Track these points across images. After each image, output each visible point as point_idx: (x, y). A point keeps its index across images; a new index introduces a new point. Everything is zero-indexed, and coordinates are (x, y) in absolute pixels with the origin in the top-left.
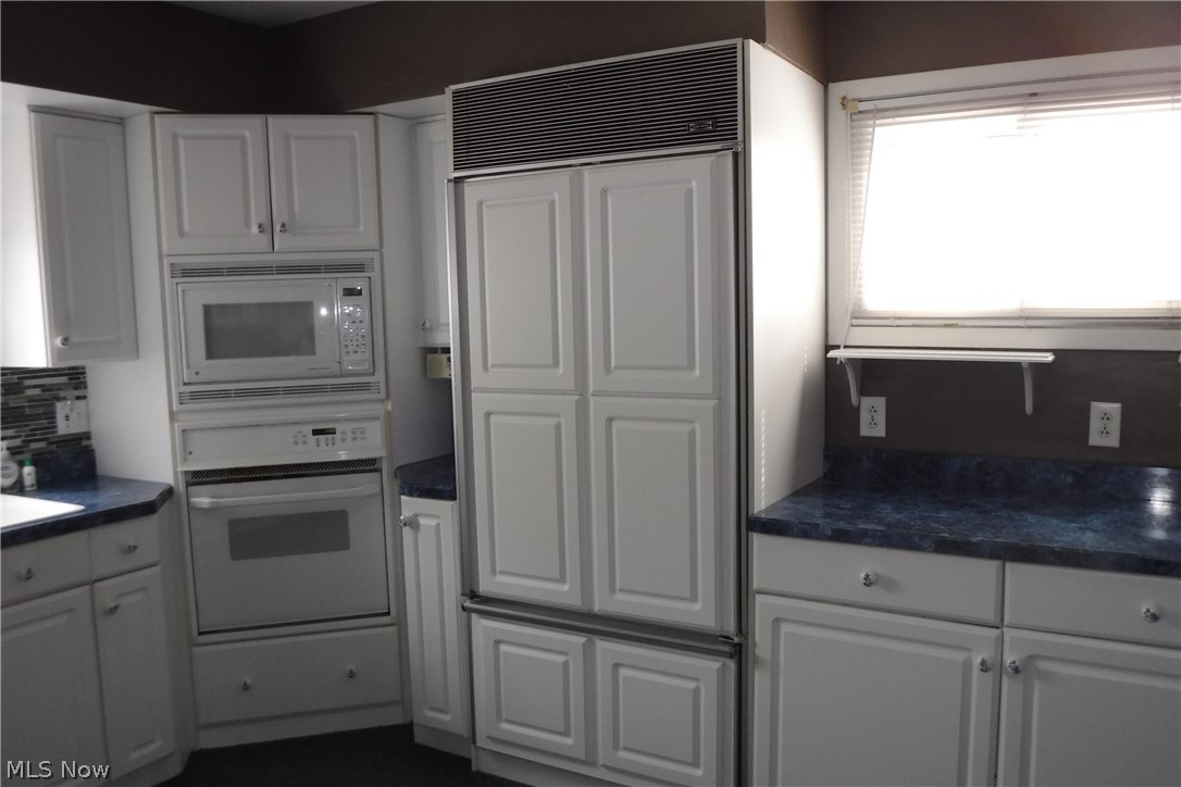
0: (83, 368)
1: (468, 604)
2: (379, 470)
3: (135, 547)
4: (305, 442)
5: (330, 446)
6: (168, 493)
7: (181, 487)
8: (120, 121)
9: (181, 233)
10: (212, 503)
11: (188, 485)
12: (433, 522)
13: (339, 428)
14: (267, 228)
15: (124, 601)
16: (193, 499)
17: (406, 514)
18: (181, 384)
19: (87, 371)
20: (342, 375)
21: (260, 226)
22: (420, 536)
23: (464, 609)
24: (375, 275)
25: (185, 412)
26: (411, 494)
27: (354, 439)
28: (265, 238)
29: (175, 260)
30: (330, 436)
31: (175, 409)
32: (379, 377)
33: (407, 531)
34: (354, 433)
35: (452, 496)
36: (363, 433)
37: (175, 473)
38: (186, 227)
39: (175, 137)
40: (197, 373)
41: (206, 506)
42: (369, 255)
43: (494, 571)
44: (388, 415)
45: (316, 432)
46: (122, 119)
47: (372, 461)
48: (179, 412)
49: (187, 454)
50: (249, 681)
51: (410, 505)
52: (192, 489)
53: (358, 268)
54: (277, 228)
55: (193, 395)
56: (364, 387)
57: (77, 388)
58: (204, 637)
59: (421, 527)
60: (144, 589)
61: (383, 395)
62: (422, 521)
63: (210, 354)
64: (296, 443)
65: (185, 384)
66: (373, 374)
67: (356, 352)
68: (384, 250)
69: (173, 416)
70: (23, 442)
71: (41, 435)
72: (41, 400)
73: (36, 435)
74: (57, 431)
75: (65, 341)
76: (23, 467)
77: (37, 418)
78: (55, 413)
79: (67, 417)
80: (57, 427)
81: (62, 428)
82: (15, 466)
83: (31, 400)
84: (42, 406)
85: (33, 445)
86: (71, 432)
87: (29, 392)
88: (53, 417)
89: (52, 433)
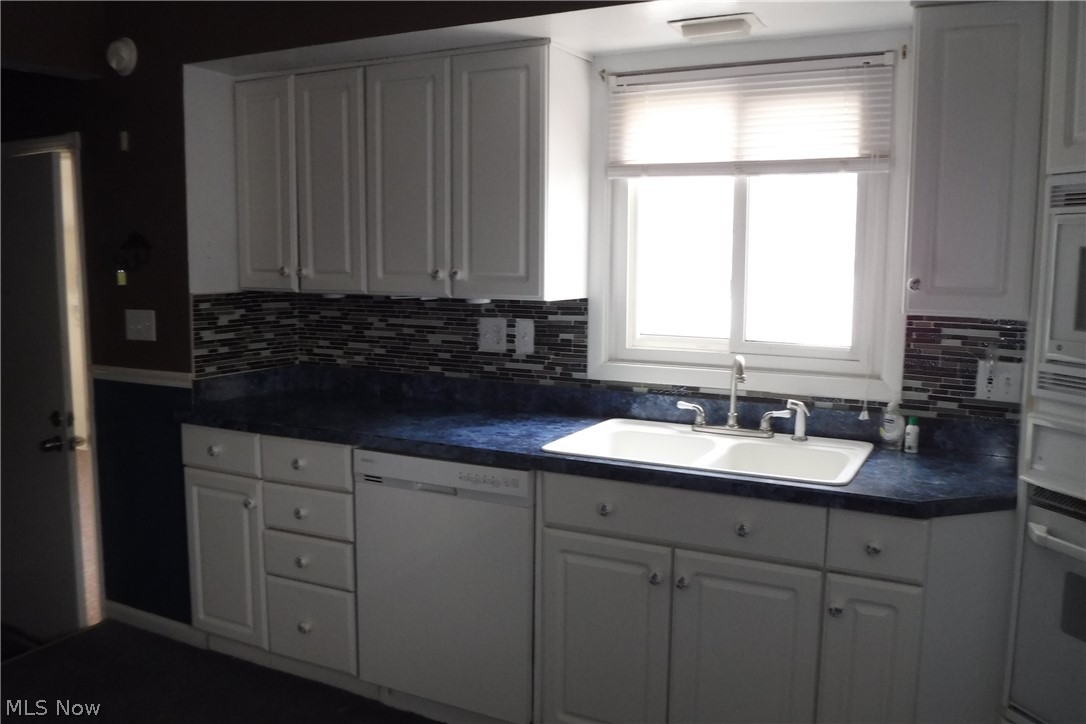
0: (1024, 324)
7: (1021, 502)
9: (1069, 141)
11: (1031, 502)
16: (1031, 524)
18: (1043, 359)
19: (1029, 328)
25: (1043, 400)
29: (1057, 181)
31: (1033, 393)
38: (1076, 133)
41: (1035, 539)
48: (1037, 398)
52: (1033, 510)
57: (1010, 347)
63: (1079, 322)
65: (1048, 361)
70: (930, 397)
71: (953, 393)
72: (959, 354)
73: (946, 393)
74: (973, 395)
75: (916, 283)
76: (907, 424)
77: (951, 373)
78: (976, 372)
79: (990, 382)
80: (974, 389)
81: (982, 392)
82: (901, 421)
83: (947, 351)
84: (960, 361)
85: (941, 404)
86: (992, 399)
87: (946, 343)
88: (972, 376)
89: (967, 395)
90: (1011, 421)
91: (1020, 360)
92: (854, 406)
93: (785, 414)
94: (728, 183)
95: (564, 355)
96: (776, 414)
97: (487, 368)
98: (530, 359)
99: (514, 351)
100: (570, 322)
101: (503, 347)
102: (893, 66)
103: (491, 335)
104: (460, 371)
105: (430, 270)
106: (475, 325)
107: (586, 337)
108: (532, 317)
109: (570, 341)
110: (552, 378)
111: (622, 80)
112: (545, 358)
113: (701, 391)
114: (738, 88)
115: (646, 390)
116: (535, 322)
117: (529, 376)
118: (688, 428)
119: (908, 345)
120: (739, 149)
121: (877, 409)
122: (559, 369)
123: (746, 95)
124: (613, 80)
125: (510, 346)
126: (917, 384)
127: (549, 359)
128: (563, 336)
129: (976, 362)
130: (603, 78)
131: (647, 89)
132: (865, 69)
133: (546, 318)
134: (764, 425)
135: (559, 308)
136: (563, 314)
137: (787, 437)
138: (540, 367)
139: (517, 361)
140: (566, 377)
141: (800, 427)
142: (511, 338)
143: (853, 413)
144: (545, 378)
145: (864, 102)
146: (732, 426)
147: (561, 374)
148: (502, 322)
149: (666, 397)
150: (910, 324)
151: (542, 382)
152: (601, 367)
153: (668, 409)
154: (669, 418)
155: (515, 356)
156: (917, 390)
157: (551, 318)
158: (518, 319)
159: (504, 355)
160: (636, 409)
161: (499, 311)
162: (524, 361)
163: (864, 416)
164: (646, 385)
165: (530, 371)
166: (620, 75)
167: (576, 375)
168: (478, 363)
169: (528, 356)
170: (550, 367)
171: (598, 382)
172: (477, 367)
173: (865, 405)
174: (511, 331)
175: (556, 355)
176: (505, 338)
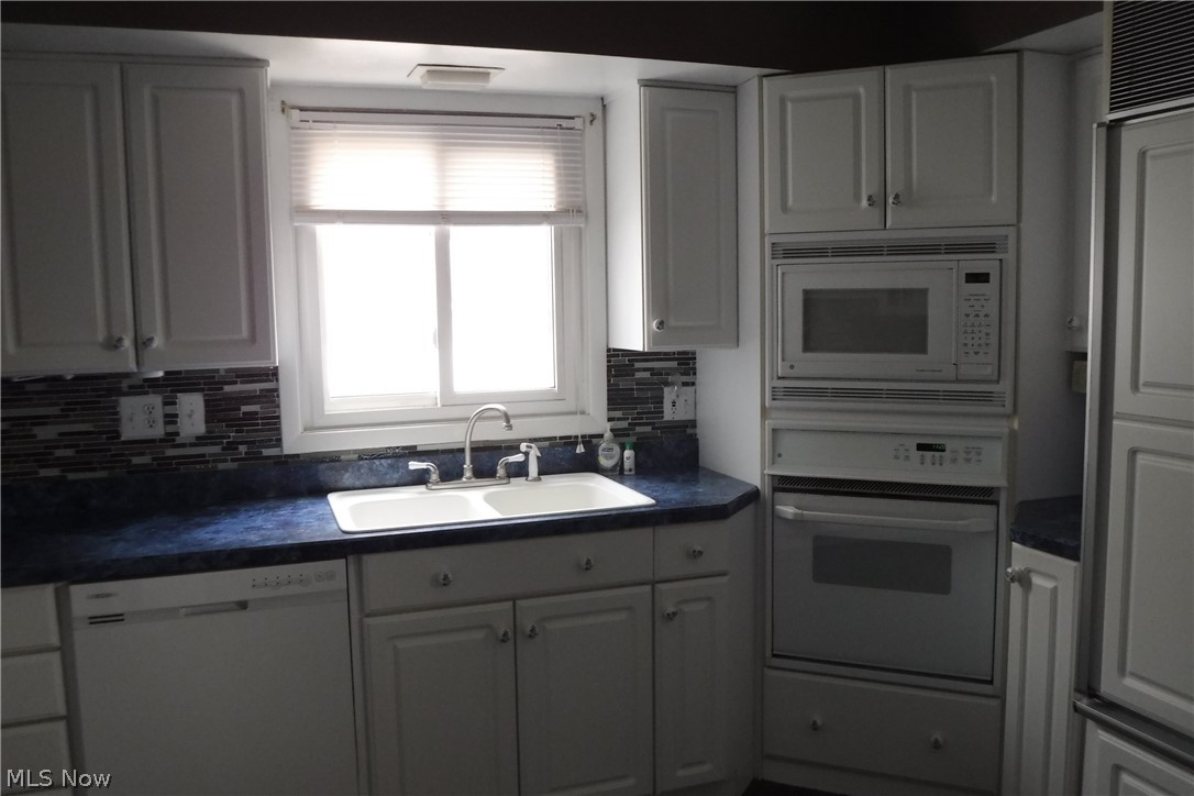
0: (694, 353)
1: (1083, 704)
2: (996, 503)
3: (701, 553)
4: (907, 458)
5: (937, 465)
6: (753, 496)
7: (767, 491)
8: (733, 90)
9: (784, 208)
10: (796, 514)
11: (775, 490)
12: (1050, 584)
13: (950, 445)
14: (879, 201)
15: (686, 608)
16: (778, 507)
17: (1017, 566)
18: (775, 377)
19: (698, 356)
20: (958, 381)
21: (870, 198)
22: (1032, 598)
23: (1076, 709)
24: (1010, 256)
25: (778, 409)
26: (1023, 542)
27: (968, 460)
28: (876, 213)
29: (776, 239)
30: (937, 454)
31: (767, 405)
32: (1005, 386)
33: (1015, 588)
34: (968, 453)
35: (1073, 554)
36: (979, 454)
37: (763, 475)
38: (790, 203)
39: (783, 101)
40: (792, 367)
41: (790, 517)
42: (1002, 231)
43: (1122, 670)
44: (1013, 435)
45: (921, 447)
46: (735, 87)
47: (988, 491)
48: (771, 408)
49: (776, 456)
50: (819, 722)
51: (1023, 556)
52: (779, 495)
53: (987, 247)
54: (890, 200)
55: (785, 391)
56: (986, 397)
57: (686, 373)
58: (778, 660)
59: (1034, 587)
60: (709, 599)
61: (1009, 408)
62: (1036, 580)
63: (808, 346)
64: (897, 457)
65: (779, 378)
66: (998, 382)
67: (976, 353)
68: (1022, 225)
69: (764, 412)
70: (629, 424)
71: (647, 418)
72: (650, 384)
73: (642, 419)
74: (663, 417)
75: (661, 324)
76: (623, 449)
77: (644, 401)
78: (663, 398)
79: (674, 404)
80: (663, 412)
81: (669, 414)
82: (617, 449)
83: (640, 382)
84: (651, 389)
85: (638, 429)
86: (676, 419)
87: (639, 375)
88: (659, 401)
89: (658, 418)
90: (691, 435)
91: (693, 384)
92: (570, 442)
93: (519, 458)
94: (428, 232)
95: (248, 431)
96: (512, 459)
97: (136, 460)
98: (200, 440)
99: (177, 434)
100: (256, 391)
101: (159, 431)
102: (583, 131)
103: (138, 418)
104: (94, 470)
105: (101, 336)
106: (114, 407)
107: (278, 406)
108: (202, 390)
109: (256, 413)
110: (233, 460)
111: (306, 115)
112: (223, 437)
113: (419, 449)
114: (437, 137)
115: (357, 456)
116: (205, 395)
117: (202, 462)
118: (422, 488)
119: (609, 381)
120: (443, 199)
121: (590, 441)
122: (243, 449)
123: (446, 144)
124: (296, 113)
125: (171, 429)
126: (618, 414)
127: (229, 437)
128: (245, 409)
129: (662, 389)
130: (283, 111)
131: (335, 128)
132: (559, 131)
133: (222, 389)
134: (501, 471)
135: (237, 377)
136: (242, 383)
137: (522, 480)
138: (216, 449)
139: (183, 445)
140: (254, 456)
141: (533, 469)
142: (171, 419)
143: (569, 448)
144: (225, 461)
145: (557, 161)
146: (470, 478)
147: (246, 453)
148: (156, 400)
149: (383, 461)
150: (609, 361)
151: (221, 466)
152: (296, 439)
153: (386, 474)
154: (387, 483)
155: (179, 440)
156: (619, 419)
157: (227, 388)
158: (179, 395)
159: (161, 440)
160: (347, 479)
161: (149, 387)
162: (192, 445)
163: (580, 449)
164: (355, 451)
165: (203, 455)
166: (302, 109)
167: (266, 452)
168: (122, 455)
169: (198, 438)
170: (232, 446)
171: (298, 455)
172: (123, 461)
173: (580, 439)
174: (169, 409)
175: (237, 432)
176: (161, 421)
